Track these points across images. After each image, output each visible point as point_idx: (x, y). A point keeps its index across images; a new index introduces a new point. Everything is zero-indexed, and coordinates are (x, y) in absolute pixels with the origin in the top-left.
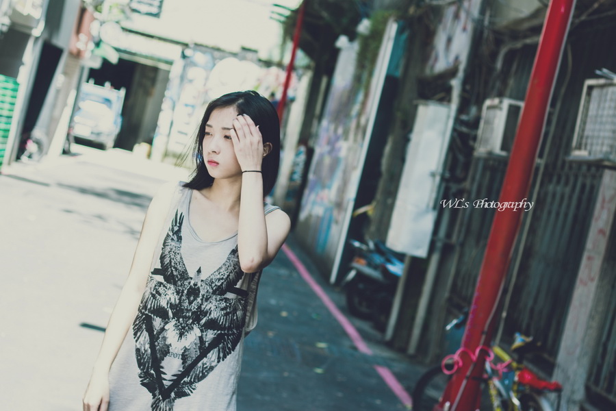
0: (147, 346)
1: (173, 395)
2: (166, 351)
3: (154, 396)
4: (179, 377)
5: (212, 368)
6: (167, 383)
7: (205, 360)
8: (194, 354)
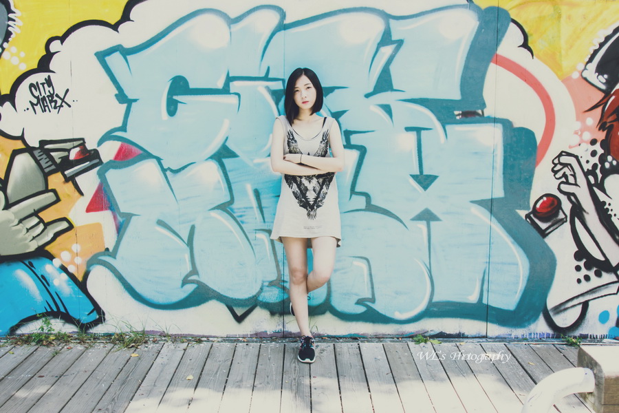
0: (297, 189)
1: (315, 207)
2: (306, 189)
3: (307, 210)
4: (316, 199)
5: (327, 193)
6: (312, 203)
7: (323, 190)
8: (318, 189)
